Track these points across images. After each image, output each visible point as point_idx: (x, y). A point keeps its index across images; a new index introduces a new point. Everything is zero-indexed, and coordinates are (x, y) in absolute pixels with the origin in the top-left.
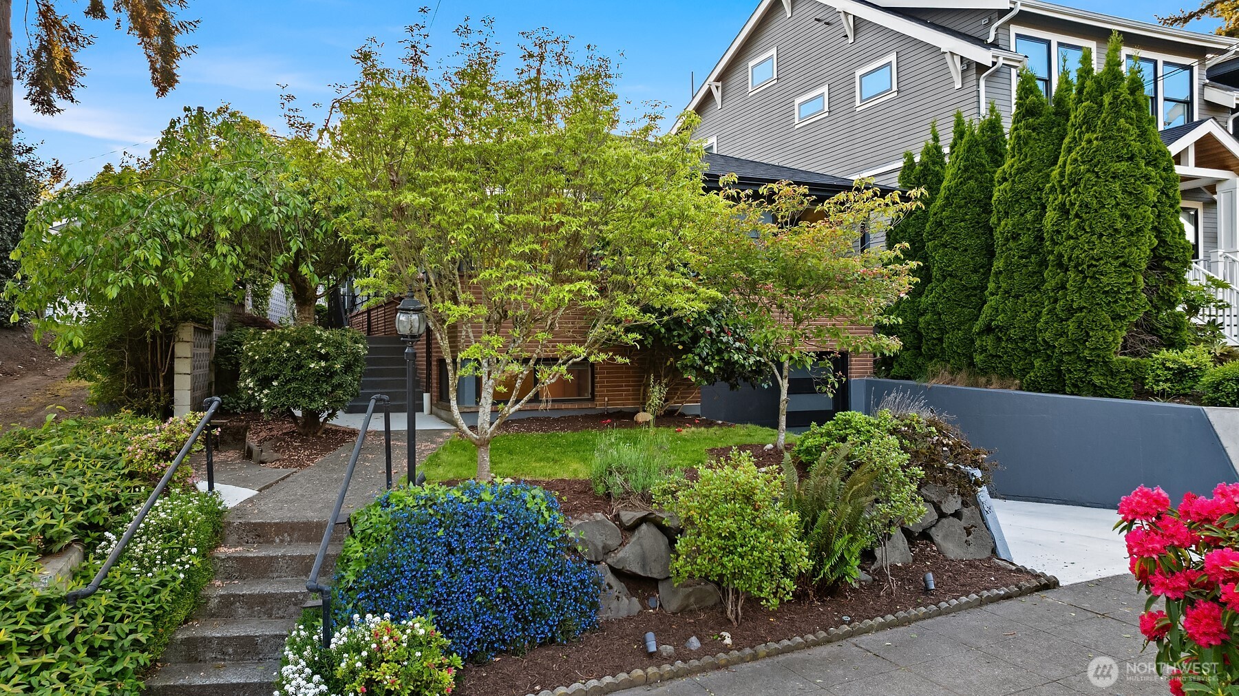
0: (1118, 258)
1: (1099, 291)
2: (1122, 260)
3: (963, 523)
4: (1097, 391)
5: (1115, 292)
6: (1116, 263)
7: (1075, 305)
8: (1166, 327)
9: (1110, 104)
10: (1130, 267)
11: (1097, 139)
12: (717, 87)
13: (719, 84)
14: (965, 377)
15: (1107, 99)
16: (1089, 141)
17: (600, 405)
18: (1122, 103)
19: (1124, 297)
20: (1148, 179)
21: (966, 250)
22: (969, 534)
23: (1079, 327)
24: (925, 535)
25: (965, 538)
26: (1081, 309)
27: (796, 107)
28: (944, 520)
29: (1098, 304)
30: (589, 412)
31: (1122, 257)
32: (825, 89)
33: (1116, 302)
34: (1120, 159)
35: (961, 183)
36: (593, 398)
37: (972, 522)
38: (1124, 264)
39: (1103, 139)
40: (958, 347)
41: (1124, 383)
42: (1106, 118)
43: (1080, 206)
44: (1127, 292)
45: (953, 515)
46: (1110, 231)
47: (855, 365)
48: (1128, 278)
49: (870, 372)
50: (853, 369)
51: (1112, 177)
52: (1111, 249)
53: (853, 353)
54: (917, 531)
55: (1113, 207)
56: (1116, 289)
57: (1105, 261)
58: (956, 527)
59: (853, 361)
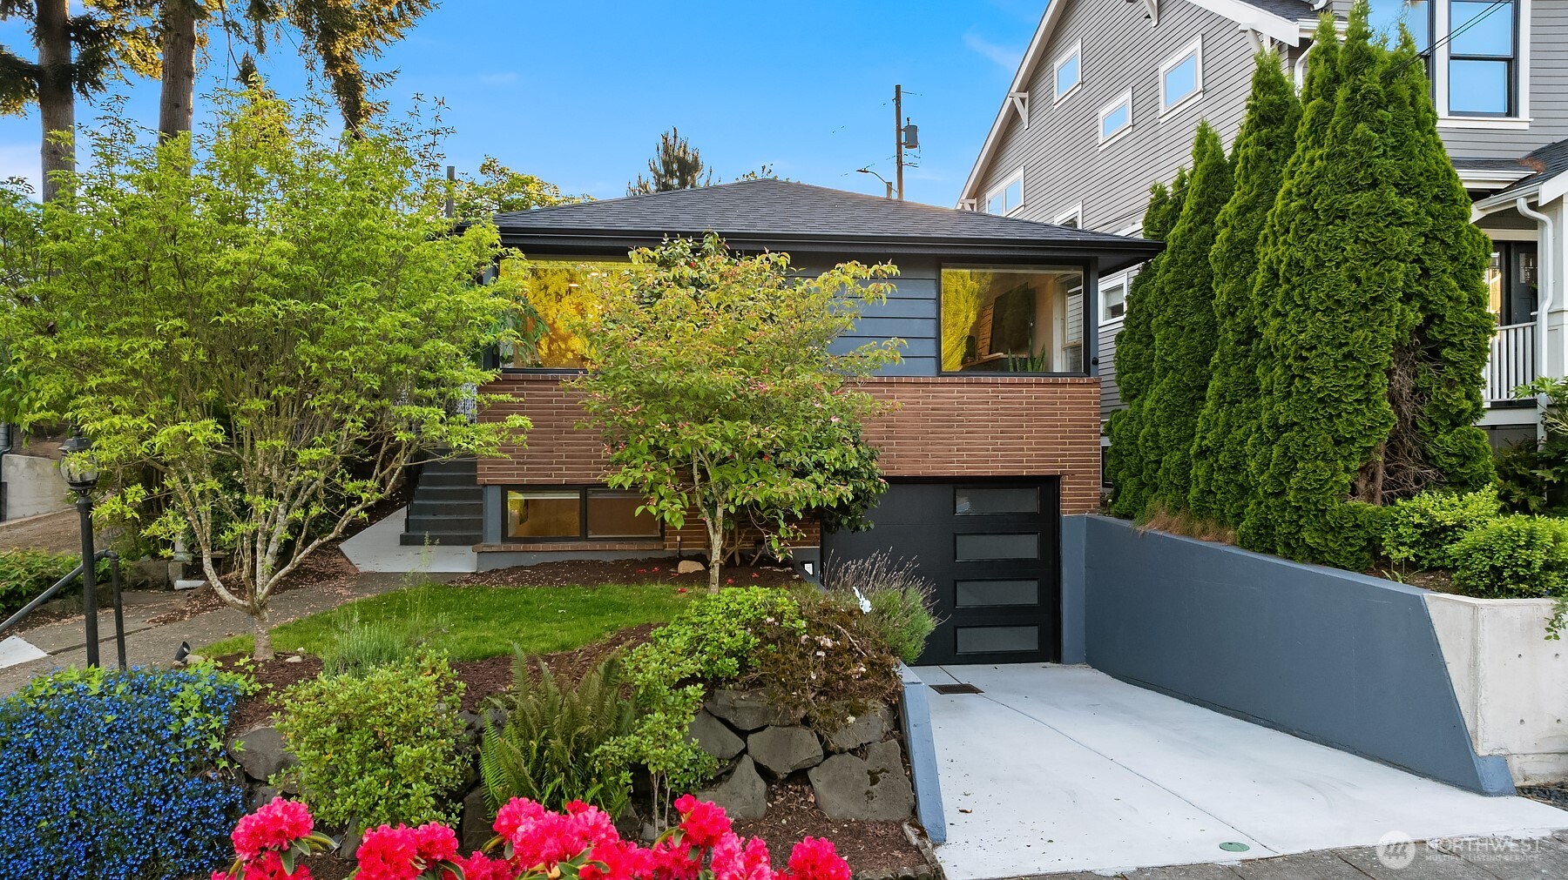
0: (1341, 345)
1: (1311, 398)
2: (1346, 349)
3: (867, 765)
4: (1315, 556)
5: (1336, 400)
6: (1339, 355)
7: (1281, 421)
8: (1448, 454)
9: (1347, 100)
10: (1359, 360)
11: (1321, 158)
12: (1023, 100)
13: (1026, 95)
14: (1183, 520)
15: (1341, 94)
16: (1312, 162)
17: (671, 546)
18: (1364, 98)
19: (1350, 409)
20: (1400, 218)
21: (1193, 330)
22: (874, 781)
23: (1285, 454)
24: (800, 776)
25: (866, 786)
26: (1290, 426)
27: (1100, 123)
28: (833, 758)
29: (1313, 419)
30: (655, 555)
31: (1347, 344)
32: (1127, 95)
33: (1339, 416)
34: (1356, 188)
35: (1190, 230)
36: (662, 538)
37: (884, 764)
38: (1349, 356)
39: (1330, 157)
40: (1175, 475)
41: (1351, 545)
42: (1337, 123)
43: (1289, 265)
44: (1356, 400)
45: (853, 752)
46: (1329, 303)
47: (1070, 495)
48: (1354, 378)
49: (1094, 506)
50: (1066, 501)
51: (1338, 217)
52: (1328, 331)
53: (1066, 479)
54: (782, 771)
55: (1338, 266)
56: (1337, 396)
57: (1320, 351)
58: (853, 770)
59: (1066, 489)
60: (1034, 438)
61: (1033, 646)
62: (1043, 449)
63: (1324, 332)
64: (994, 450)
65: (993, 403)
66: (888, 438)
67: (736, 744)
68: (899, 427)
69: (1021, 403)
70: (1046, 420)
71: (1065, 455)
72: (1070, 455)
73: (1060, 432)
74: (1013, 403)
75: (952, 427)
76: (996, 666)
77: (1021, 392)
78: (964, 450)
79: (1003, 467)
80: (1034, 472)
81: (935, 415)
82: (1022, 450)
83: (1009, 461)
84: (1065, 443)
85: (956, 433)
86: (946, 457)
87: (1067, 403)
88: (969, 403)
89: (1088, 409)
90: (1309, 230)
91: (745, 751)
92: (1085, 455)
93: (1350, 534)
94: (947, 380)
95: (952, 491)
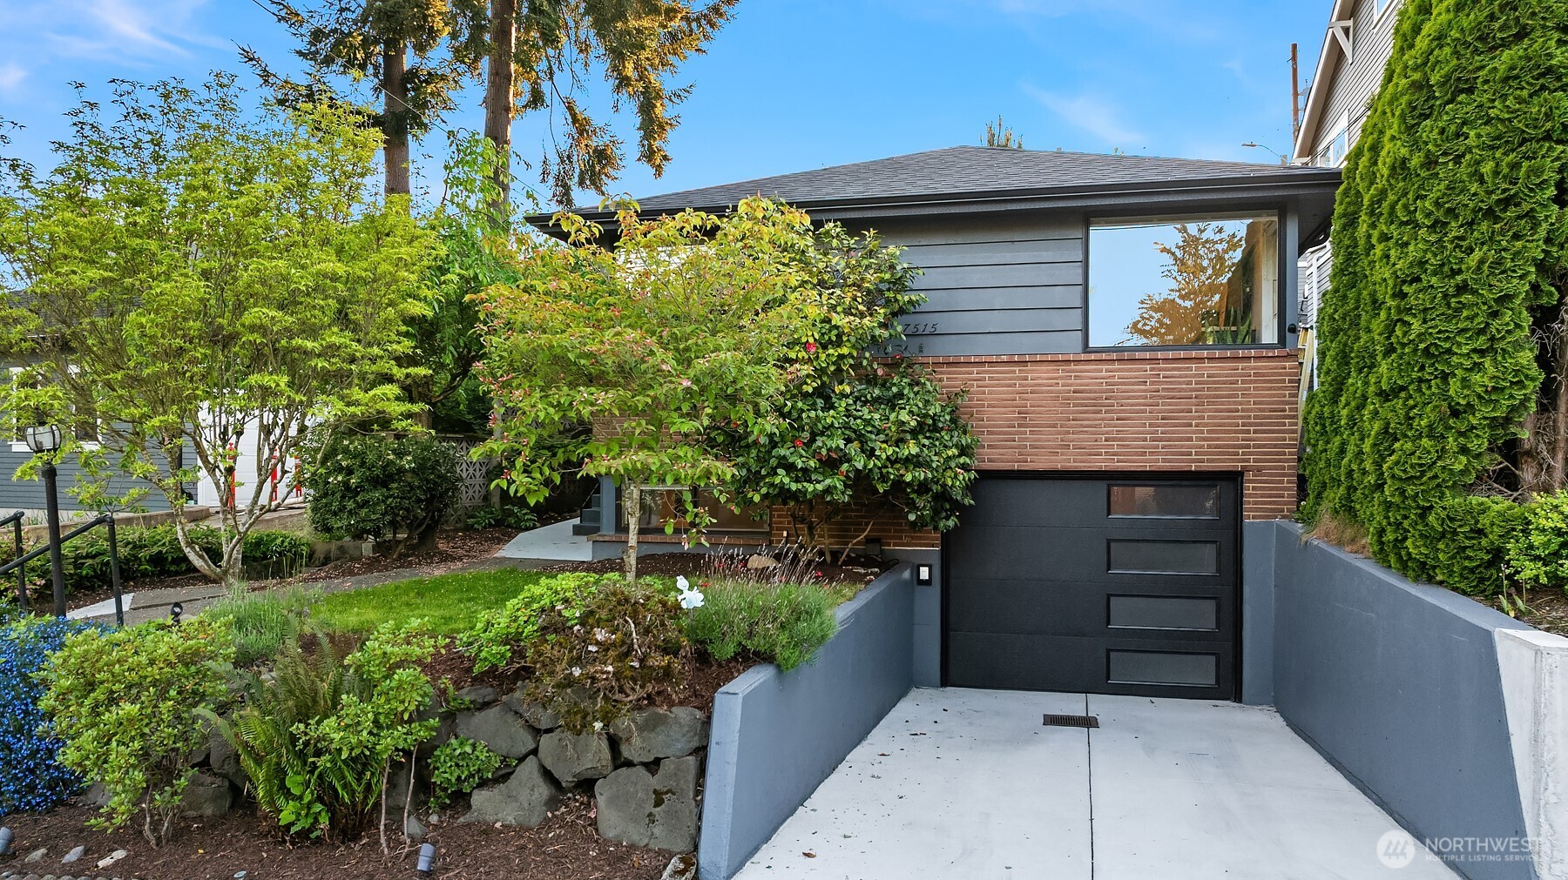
1: (1414, 350)
2: (1459, 278)
3: (655, 783)
4: (1421, 573)
5: (1447, 351)
6: (1450, 286)
12: (1346, 30)
13: (1350, 23)
14: (1341, 525)
17: (777, 541)
22: (658, 803)
24: (585, 785)
25: (649, 807)
28: (620, 771)
29: (1421, 380)
31: (1460, 270)
33: (1453, 374)
34: (1491, 45)
37: (673, 784)
38: (1463, 288)
44: (1475, 351)
45: (646, 765)
46: (1440, 214)
47: (1256, 496)
48: (1471, 319)
49: (1288, 510)
50: (1249, 503)
51: (1462, 91)
52: (1435, 255)
53: (1249, 476)
54: (566, 779)
55: (1458, 160)
56: (1447, 345)
57: (1425, 283)
58: (638, 787)
59: (1249, 488)
60: (1206, 425)
61: (1209, 680)
62: (1218, 439)
63: (1429, 255)
64: (1153, 440)
65: (1152, 383)
66: (1019, 426)
67: (526, 742)
68: (1033, 412)
69: (1190, 383)
70: (1222, 403)
71: (1248, 447)
72: (1255, 446)
73: (1242, 417)
74: (1180, 383)
75: (1099, 412)
76: (1153, 699)
77: (1190, 369)
78: (1114, 439)
79: (1164, 461)
80: (1206, 466)
81: (1077, 399)
82: (1190, 439)
83: (1173, 454)
84: (1248, 432)
85: (1103, 419)
86: (1091, 447)
87: (1251, 382)
88: (1121, 384)
89: (1280, 388)
90: (1421, 115)
91: (535, 752)
92: (1275, 446)
93: (1467, 543)
94: (1093, 357)
95: (1105, 487)
